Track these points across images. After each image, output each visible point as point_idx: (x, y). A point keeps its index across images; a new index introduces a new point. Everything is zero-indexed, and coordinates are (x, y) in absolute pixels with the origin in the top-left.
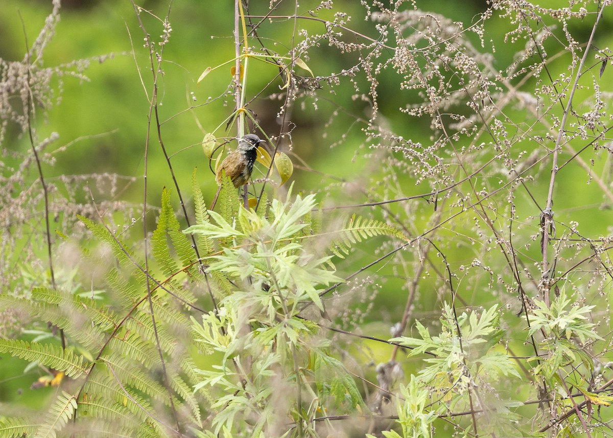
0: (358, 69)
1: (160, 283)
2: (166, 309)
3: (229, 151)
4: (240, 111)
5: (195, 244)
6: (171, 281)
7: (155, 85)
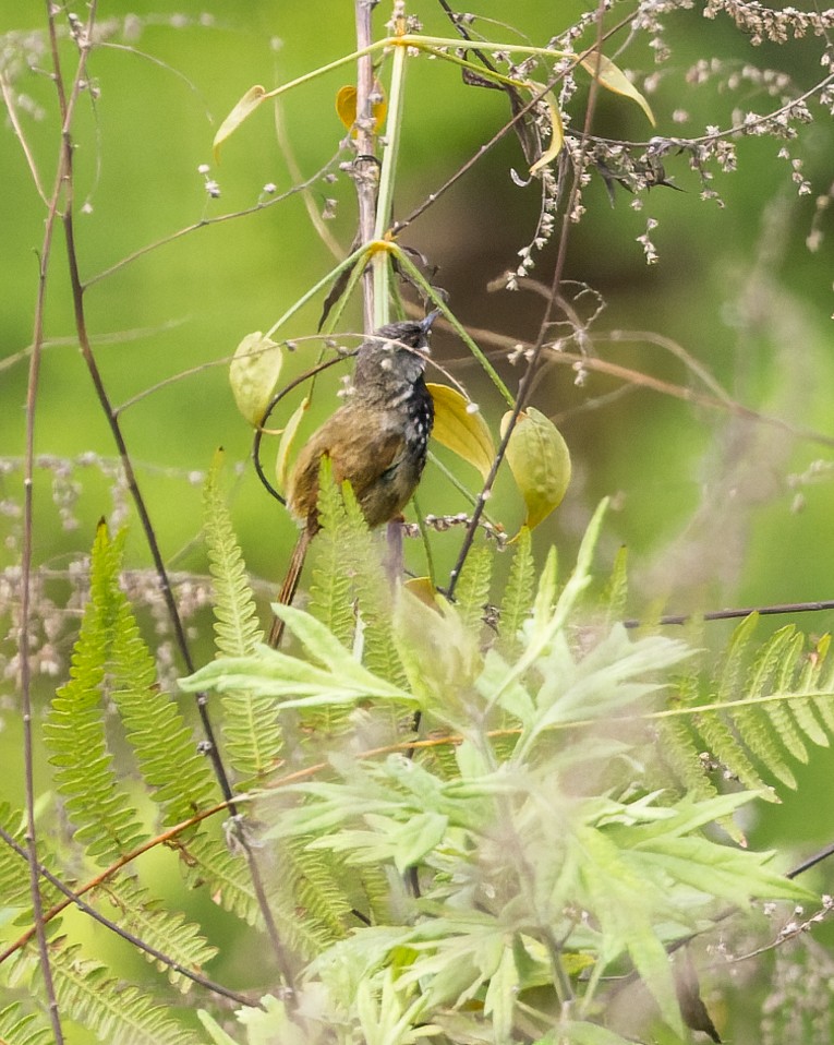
0: (806, 111)
1: (75, 891)
2: (96, 987)
3: (342, 386)
4: (375, 249)
5: (211, 739)
6: (118, 881)
7: (67, 136)
